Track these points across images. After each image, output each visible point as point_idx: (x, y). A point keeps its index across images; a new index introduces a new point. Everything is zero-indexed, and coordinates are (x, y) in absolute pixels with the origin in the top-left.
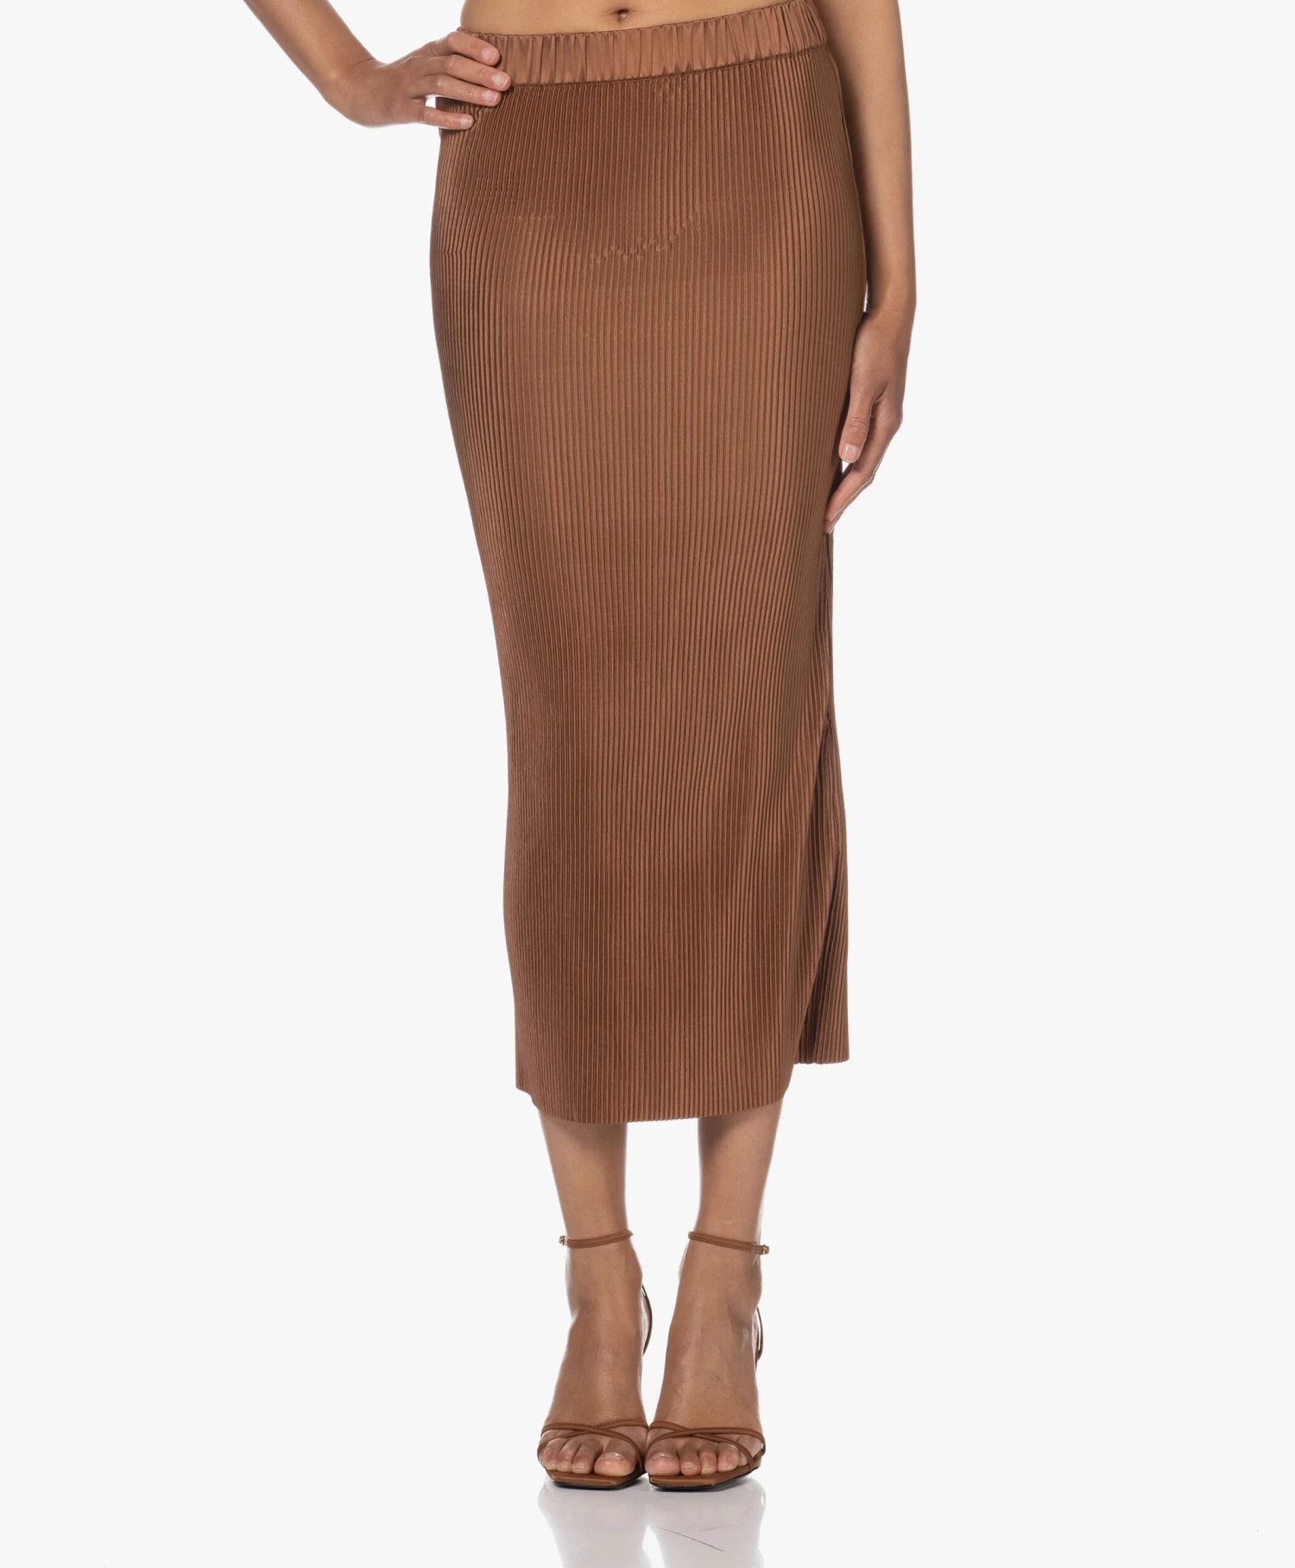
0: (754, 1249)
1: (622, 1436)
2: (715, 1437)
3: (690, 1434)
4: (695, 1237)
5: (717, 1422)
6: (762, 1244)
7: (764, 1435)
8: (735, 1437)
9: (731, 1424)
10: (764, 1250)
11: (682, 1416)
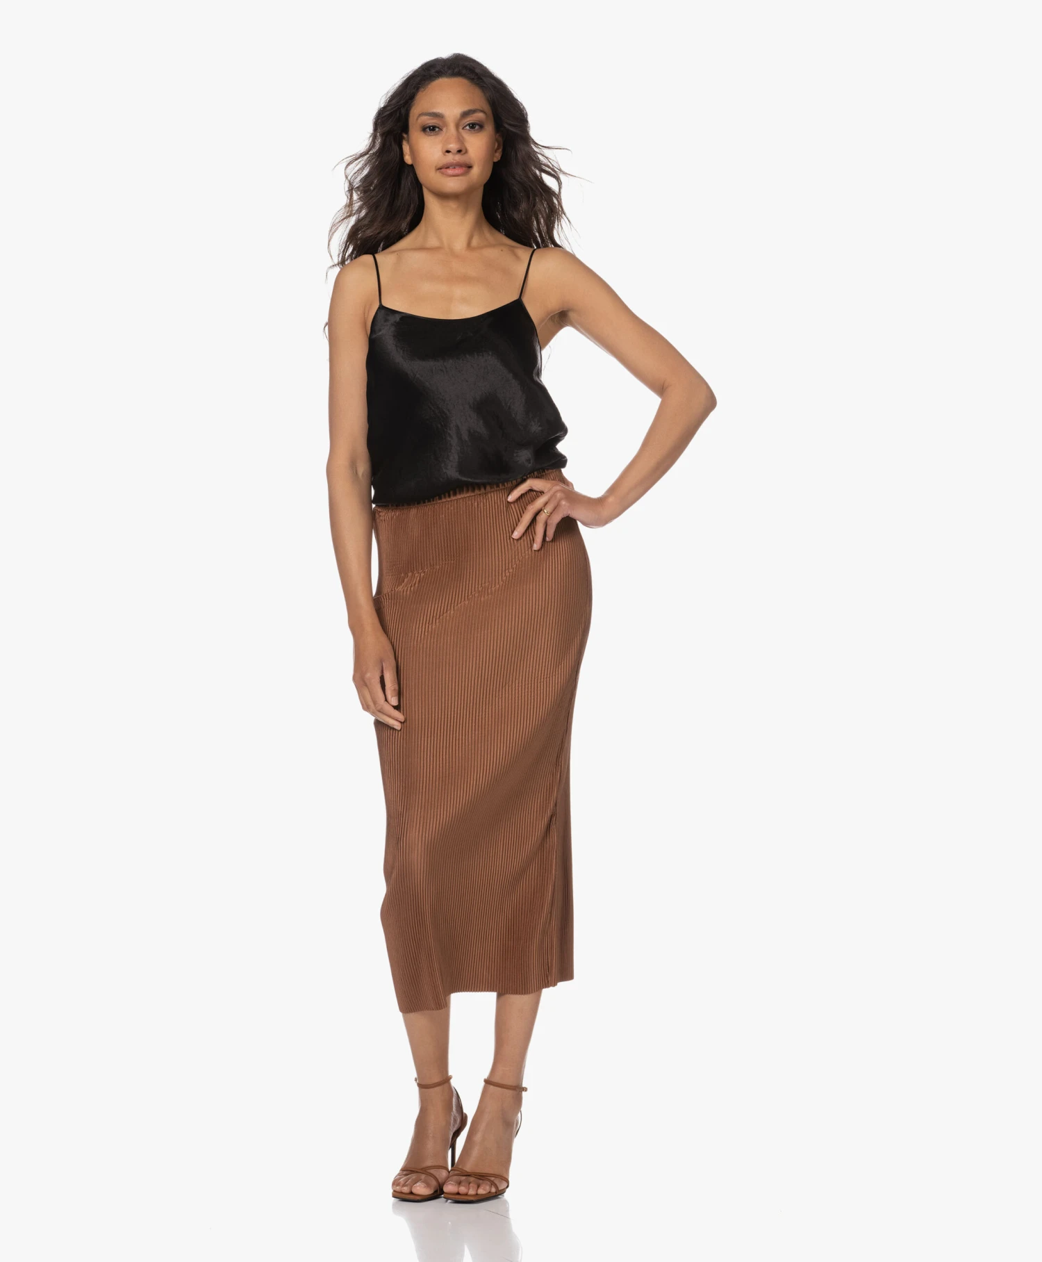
0: (518, 1089)
1: (432, 1175)
2: (481, 1177)
3: (468, 1175)
4: (487, 1082)
5: (487, 1170)
6: (524, 1086)
7: (510, 1180)
8: (492, 1179)
9: (492, 1172)
10: (525, 1089)
11: (468, 1167)
